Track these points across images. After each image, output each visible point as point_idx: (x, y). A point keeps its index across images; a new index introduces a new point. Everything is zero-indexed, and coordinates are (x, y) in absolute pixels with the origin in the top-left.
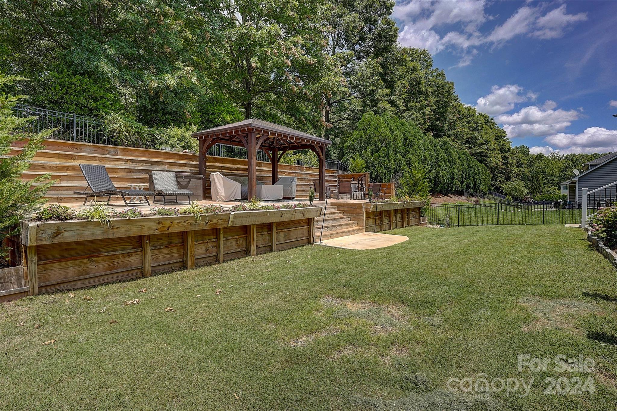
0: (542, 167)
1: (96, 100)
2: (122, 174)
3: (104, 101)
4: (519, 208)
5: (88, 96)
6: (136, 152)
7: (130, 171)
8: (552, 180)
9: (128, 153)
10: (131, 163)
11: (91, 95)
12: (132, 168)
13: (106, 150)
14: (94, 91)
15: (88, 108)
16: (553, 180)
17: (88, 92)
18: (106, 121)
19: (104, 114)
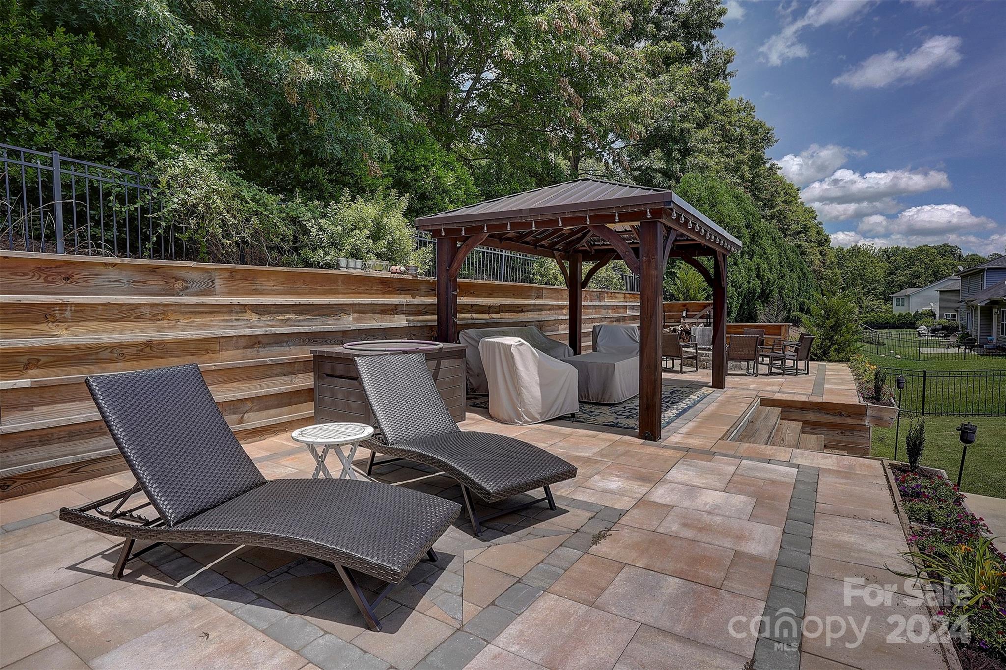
0: (858, 267)
1: (125, 114)
2: (230, 358)
3: (151, 117)
4: (868, 342)
5: (100, 99)
6: (268, 279)
7: (254, 342)
8: (872, 289)
9: (245, 285)
10: (255, 317)
11: (110, 98)
12: (260, 332)
13: (177, 279)
14: (118, 87)
15: (101, 137)
16: (875, 288)
17: (99, 88)
18: (163, 179)
19: (154, 159)
